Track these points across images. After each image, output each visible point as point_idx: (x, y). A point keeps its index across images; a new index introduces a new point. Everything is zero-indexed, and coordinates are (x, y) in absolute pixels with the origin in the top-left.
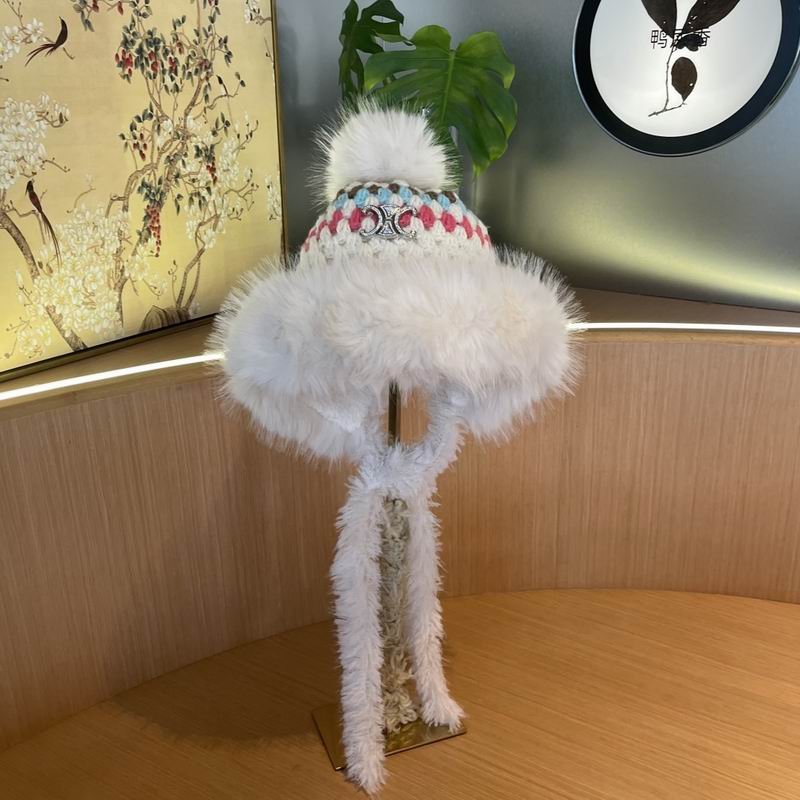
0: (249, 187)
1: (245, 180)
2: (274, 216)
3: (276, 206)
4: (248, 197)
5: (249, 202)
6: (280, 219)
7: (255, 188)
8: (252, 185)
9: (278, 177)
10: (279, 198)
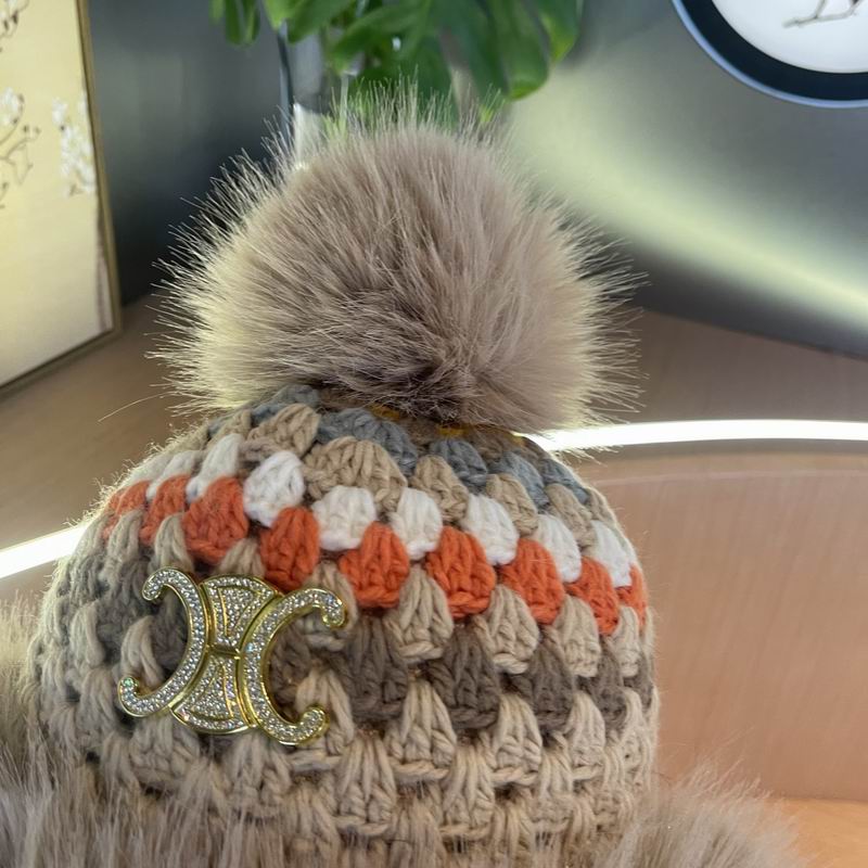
0: (18, 134)
1: (7, 121)
2: (79, 185)
3: (81, 165)
4: (17, 156)
5: (21, 168)
6: (90, 190)
7: (31, 134)
8: (26, 129)
9: (82, 106)
10: (87, 148)
